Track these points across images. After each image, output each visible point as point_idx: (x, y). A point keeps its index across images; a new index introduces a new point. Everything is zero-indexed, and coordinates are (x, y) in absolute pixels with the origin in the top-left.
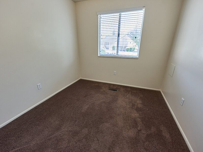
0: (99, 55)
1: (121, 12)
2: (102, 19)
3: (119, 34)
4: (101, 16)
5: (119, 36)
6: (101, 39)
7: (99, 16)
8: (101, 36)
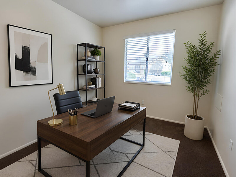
0: (125, 81)
1: (149, 36)
2: (129, 43)
3: (148, 58)
4: (128, 40)
5: (147, 60)
6: (128, 64)
7: (126, 40)
8: (128, 60)
